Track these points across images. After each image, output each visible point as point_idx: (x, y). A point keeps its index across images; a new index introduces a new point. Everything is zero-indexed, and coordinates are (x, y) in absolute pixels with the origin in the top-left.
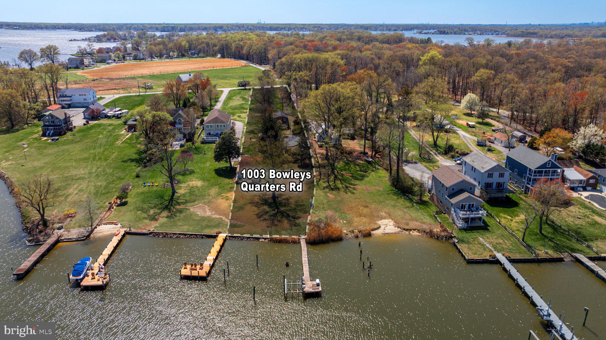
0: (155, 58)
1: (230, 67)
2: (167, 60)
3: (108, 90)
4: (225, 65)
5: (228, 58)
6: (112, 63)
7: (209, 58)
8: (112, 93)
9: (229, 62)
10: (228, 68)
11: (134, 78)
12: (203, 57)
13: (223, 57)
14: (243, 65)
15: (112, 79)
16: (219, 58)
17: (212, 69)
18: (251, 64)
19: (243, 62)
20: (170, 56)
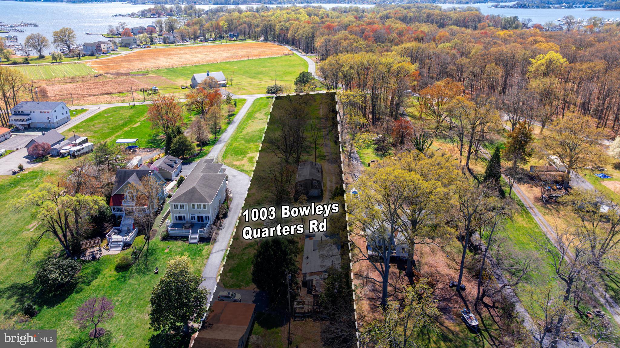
0: (188, 40)
1: (269, 57)
2: (201, 44)
3: (101, 94)
4: (263, 53)
5: (272, 41)
6: (136, 48)
7: (249, 41)
8: (102, 100)
9: (271, 47)
10: (265, 57)
11: (145, 74)
12: (242, 40)
13: (266, 40)
14: (286, 52)
15: (118, 74)
16: (261, 41)
17: (246, 59)
18: (295, 52)
19: (287, 48)
20: (205, 38)
